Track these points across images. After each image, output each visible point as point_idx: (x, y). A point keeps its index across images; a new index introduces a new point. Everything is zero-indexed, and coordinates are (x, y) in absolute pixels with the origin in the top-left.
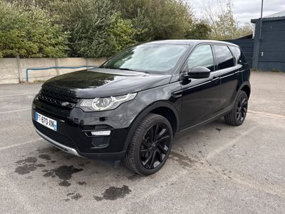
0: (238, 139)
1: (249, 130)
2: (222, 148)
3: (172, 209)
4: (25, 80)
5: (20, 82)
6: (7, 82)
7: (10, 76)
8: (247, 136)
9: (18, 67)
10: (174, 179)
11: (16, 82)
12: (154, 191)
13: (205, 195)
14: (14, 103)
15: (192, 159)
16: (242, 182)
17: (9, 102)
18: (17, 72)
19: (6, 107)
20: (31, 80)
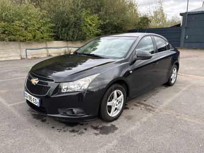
0: (181, 92)
1: (186, 87)
2: (172, 99)
3: (149, 139)
4: (25, 57)
5: (22, 59)
6: (12, 58)
7: (14, 54)
8: (186, 91)
9: (20, 48)
10: (145, 119)
11: (19, 58)
12: (133, 128)
13: (169, 130)
14: (21, 72)
15: (154, 106)
16: (191, 120)
17: (17, 72)
18: (19, 51)
19: (15, 75)
20: (29, 57)
